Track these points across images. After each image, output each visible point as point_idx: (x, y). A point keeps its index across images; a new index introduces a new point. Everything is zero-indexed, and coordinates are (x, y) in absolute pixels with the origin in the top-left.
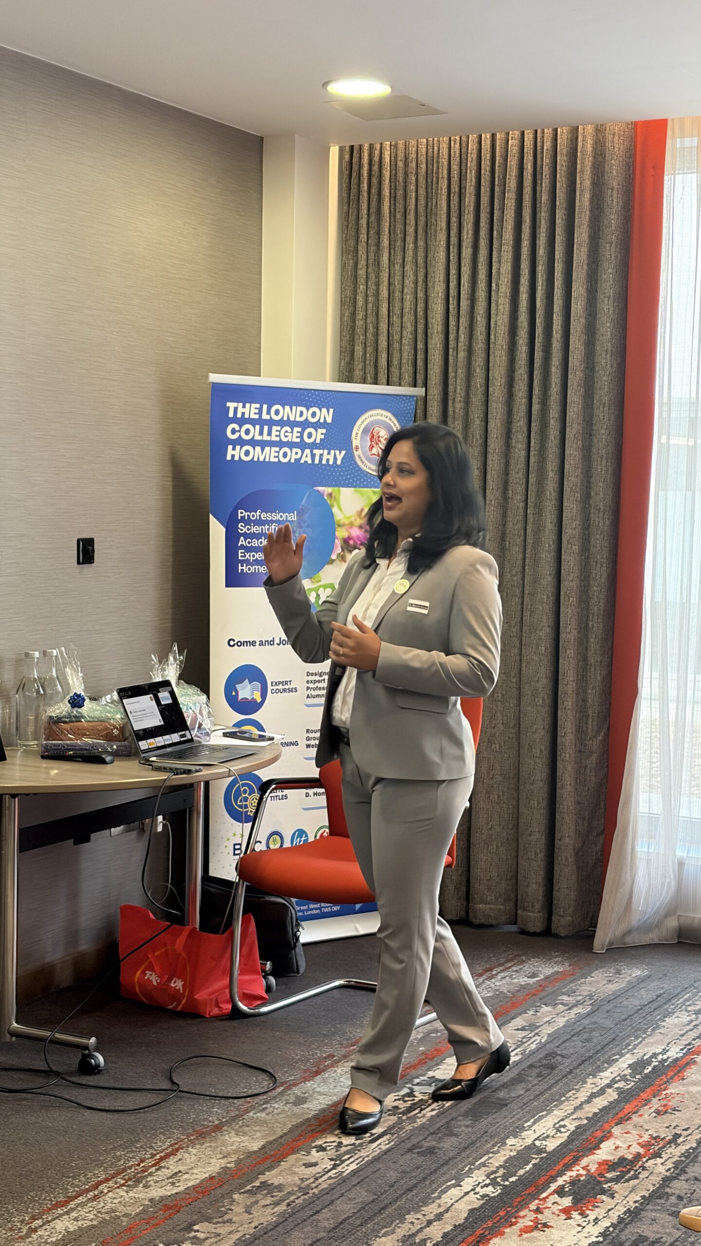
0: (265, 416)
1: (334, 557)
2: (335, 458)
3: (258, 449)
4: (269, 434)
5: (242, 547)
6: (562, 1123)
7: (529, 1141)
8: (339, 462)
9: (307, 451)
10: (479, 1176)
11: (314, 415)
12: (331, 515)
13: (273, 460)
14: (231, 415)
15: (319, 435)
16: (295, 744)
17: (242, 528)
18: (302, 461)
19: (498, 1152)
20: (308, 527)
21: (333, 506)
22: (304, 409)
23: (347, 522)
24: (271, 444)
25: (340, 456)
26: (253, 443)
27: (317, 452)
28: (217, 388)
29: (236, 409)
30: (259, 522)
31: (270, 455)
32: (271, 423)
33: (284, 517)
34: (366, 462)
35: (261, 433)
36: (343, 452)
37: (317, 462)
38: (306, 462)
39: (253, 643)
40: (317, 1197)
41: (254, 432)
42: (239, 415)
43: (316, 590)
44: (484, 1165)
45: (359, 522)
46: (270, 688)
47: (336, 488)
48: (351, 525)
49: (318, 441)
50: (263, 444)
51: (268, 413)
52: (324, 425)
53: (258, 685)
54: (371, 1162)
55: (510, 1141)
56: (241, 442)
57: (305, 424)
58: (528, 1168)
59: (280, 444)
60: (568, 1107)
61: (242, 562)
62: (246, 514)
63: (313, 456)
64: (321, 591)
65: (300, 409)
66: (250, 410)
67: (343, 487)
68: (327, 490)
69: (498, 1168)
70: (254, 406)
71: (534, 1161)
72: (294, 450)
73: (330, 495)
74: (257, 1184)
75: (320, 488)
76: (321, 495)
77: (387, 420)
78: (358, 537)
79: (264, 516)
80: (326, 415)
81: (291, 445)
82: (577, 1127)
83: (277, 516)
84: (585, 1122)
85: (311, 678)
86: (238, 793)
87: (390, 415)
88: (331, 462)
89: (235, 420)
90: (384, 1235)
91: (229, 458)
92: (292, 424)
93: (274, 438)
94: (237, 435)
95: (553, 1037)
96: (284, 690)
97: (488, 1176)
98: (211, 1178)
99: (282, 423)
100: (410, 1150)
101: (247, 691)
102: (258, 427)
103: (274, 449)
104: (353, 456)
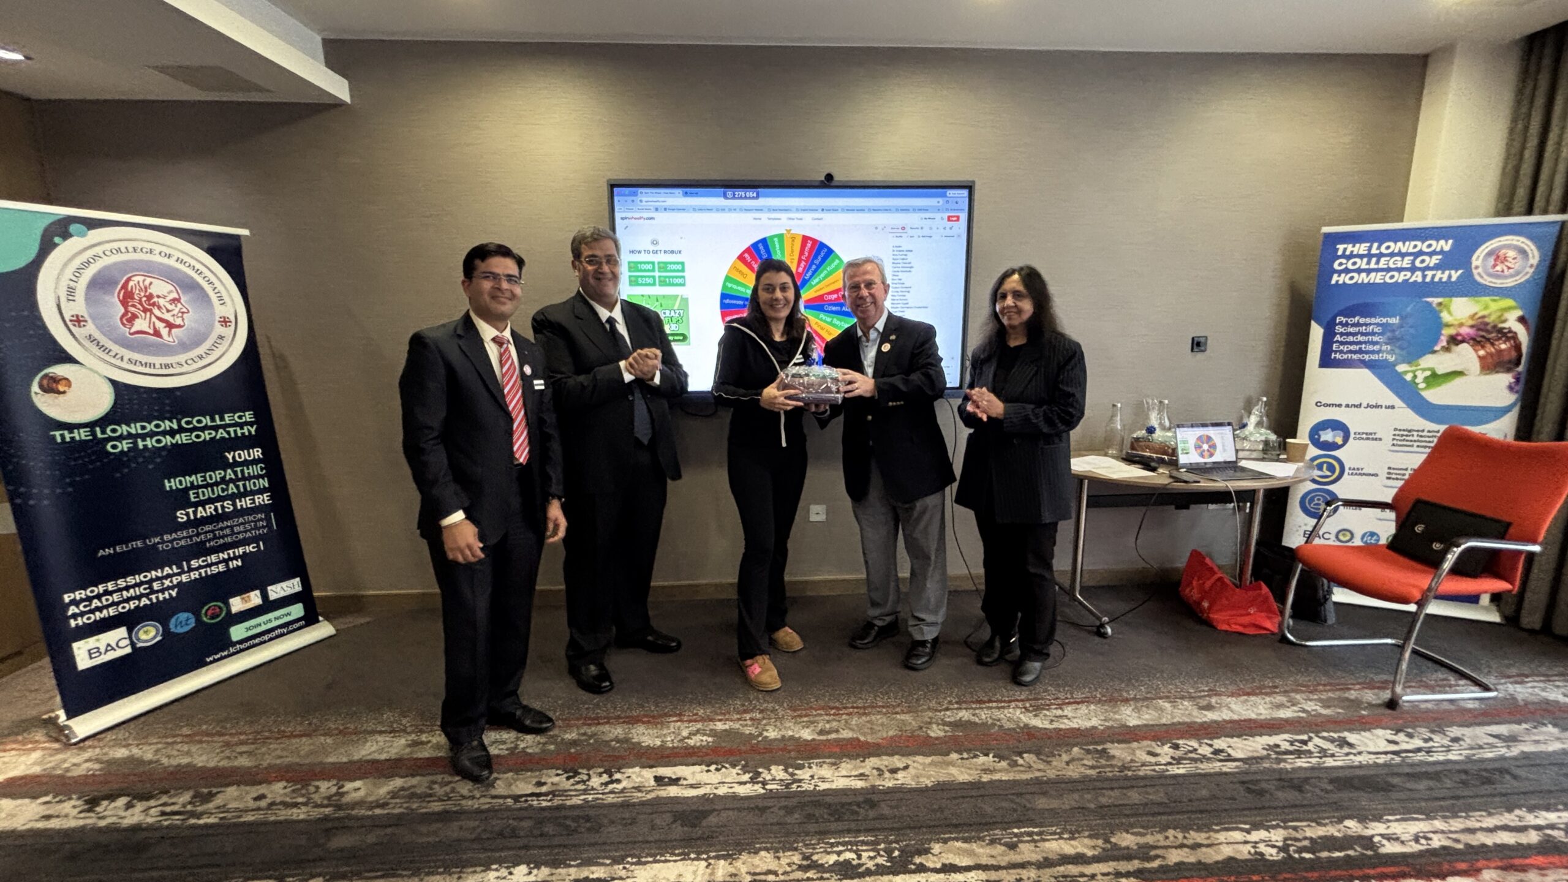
0: (1374, 251)
1: (1437, 348)
2: (1450, 276)
3: (1363, 275)
4: (1377, 262)
5: (1337, 341)
6: (1430, 835)
7: (1368, 833)
8: (1454, 279)
9: (1419, 273)
10: (1277, 836)
11: (1430, 246)
12: (1440, 318)
13: (1378, 281)
14: (1340, 253)
15: (1435, 260)
16: (1376, 475)
17: (1339, 329)
18: (1411, 280)
19: (1325, 825)
20: (1411, 327)
21: (1441, 312)
22: (1419, 243)
23: (1456, 323)
24: (1377, 270)
25: (1455, 275)
26: (1359, 271)
27: (1430, 274)
28: (1328, 236)
29: (1345, 250)
30: (1358, 325)
31: (1377, 278)
32: (1381, 255)
33: (1384, 320)
34: (1485, 277)
35: (1368, 263)
36: (1460, 272)
37: (1428, 279)
38: (1415, 281)
39: (1340, 406)
40: (1126, 778)
41: (1362, 264)
42: (1348, 253)
43: (1414, 372)
44: (1295, 829)
45: (1471, 322)
46: (1352, 435)
47: (1447, 299)
48: (1461, 325)
49: (1432, 265)
50: (1369, 271)
51: (1379, 248)
52: (1442, 252)
53: (1341, 434)
54: (1200, 775)
55: (1351, 823)
56: (1347, 271)
57: (1421, 253)
58: (1337, 854)
59: (1388, 270)
60: (1457, 824)
61: (1336, 352)
62: (1344, 320)
63: (1424, 277)
64: (1419, 373)
65: (1413, 243)
66: (1361, 248)
67: (1457, 296)
68: (1435, 301)
69: (1305, 838)
70: (1363, 245)
71: (1351, 853)
72: (1403, 273)
73: (1440, 304)
74: (1099, 748)
75: (1429, 300)
76: (1429, 304)
77: (1519, 244)
78: (1468, 334)
79: (1362, 320)
80: (1446, 245)
81: (1400, 270)
82: (1444, 848)
83: (1378, 320)
84: (1460, 846)
85: (1397, 432)
86: (1312, 500)
87: (1522, 239)
88: (1444, 280)
89: (1343, 256)
90: (1132, 834)
91: (1333, 282)
92: (1403, 255)
93: (1381, 266)
94: (1343, 267)
95: (1525, 756)
96: (1368, 439)
97: (1285, 839)
98: (1079, 729)
99: (1392, 255)
100: (1243, 783)
101: (1327, 436)
102: (1365, 260)
103: (1380, 274)
104: (1471, 275)
